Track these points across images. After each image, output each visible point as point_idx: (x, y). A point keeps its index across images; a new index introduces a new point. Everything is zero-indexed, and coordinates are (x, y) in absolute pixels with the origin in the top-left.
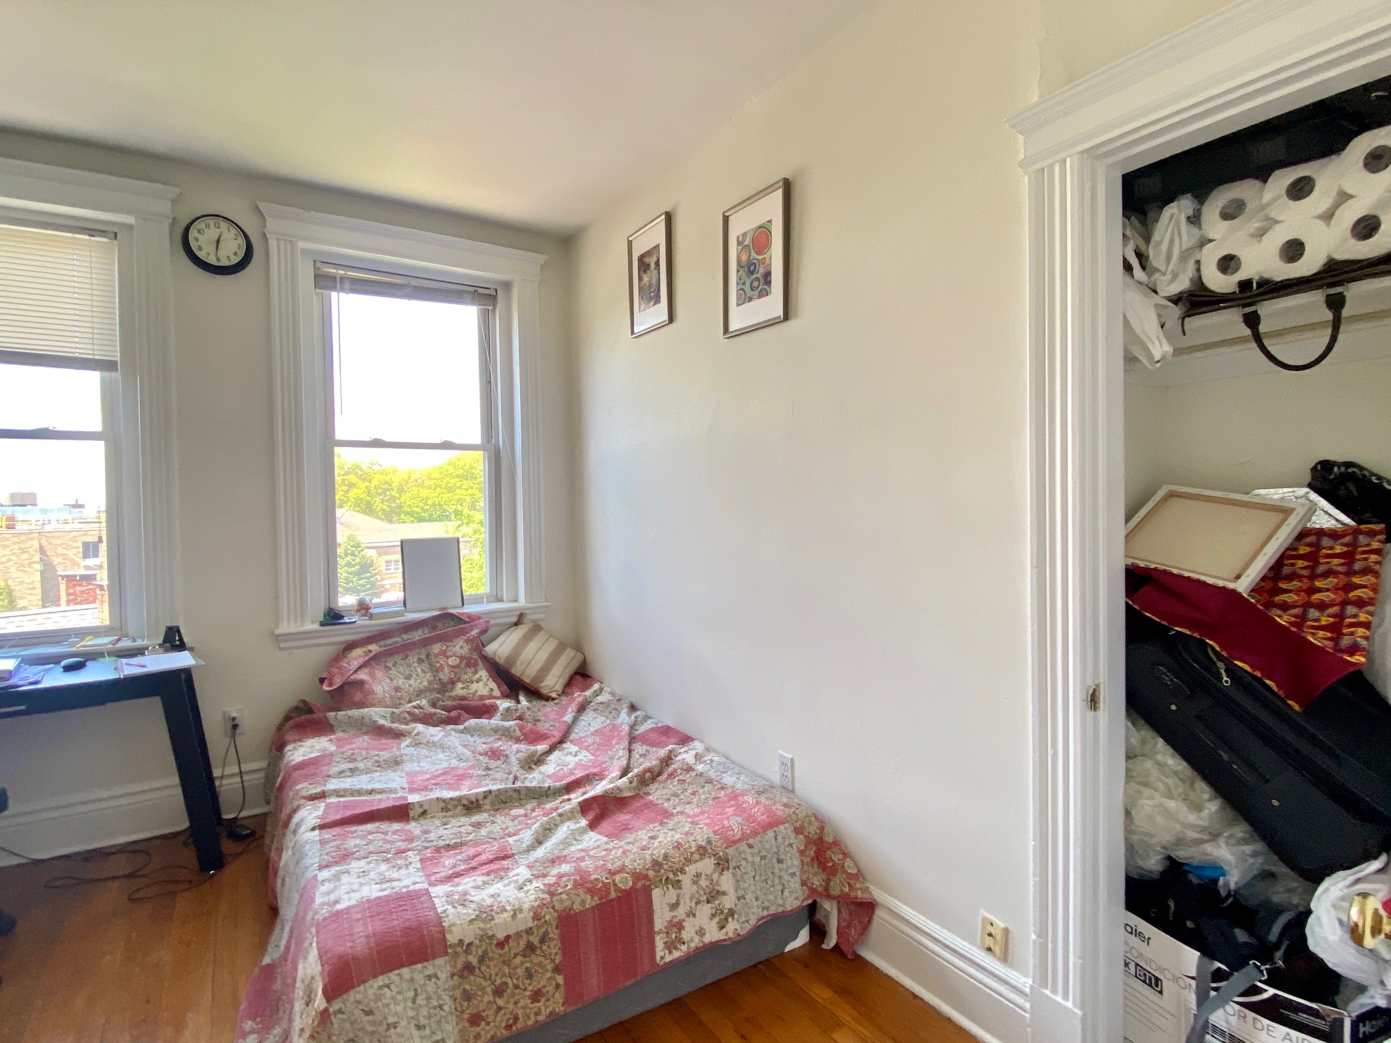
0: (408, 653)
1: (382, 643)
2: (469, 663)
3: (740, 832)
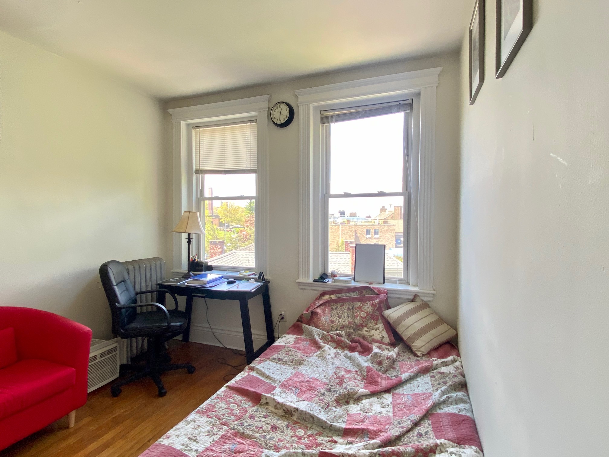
1: (337, 295)
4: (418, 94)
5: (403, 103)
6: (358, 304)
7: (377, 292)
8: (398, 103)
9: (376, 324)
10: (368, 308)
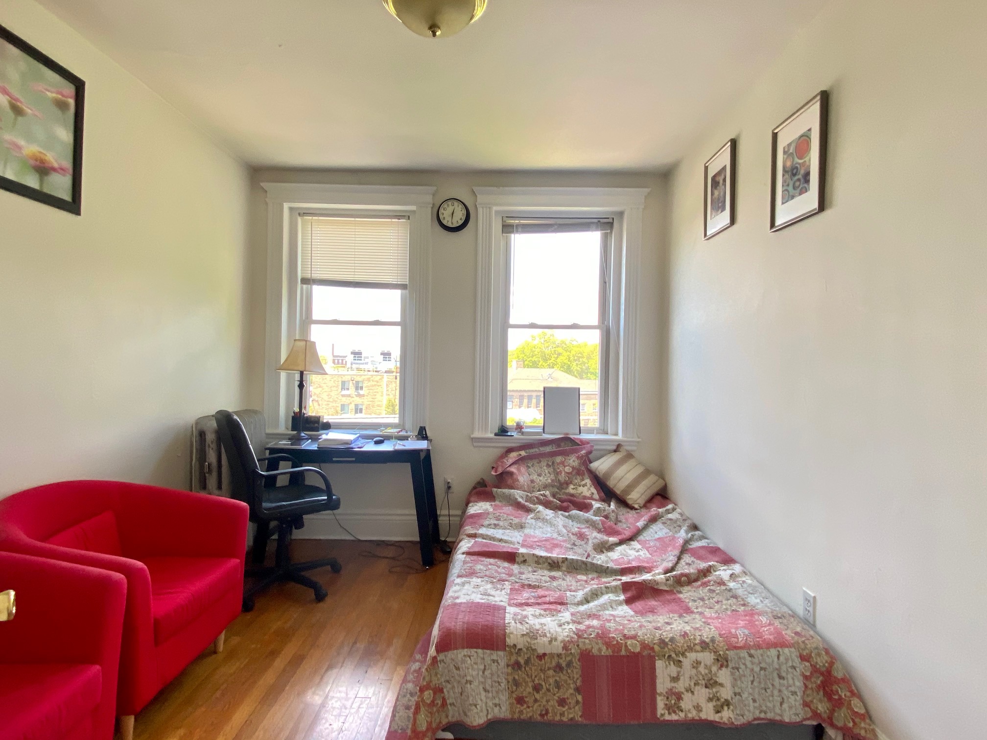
0: (541, 459)
1: (528, 451)
2: (578, 472)
3: (744, 642)
4: (621, 214)
5: (602, 220)
6: (559, 459)
7: (580, 443)
8: (596, 221)
9: (583, 480)
10: (573, 461)
